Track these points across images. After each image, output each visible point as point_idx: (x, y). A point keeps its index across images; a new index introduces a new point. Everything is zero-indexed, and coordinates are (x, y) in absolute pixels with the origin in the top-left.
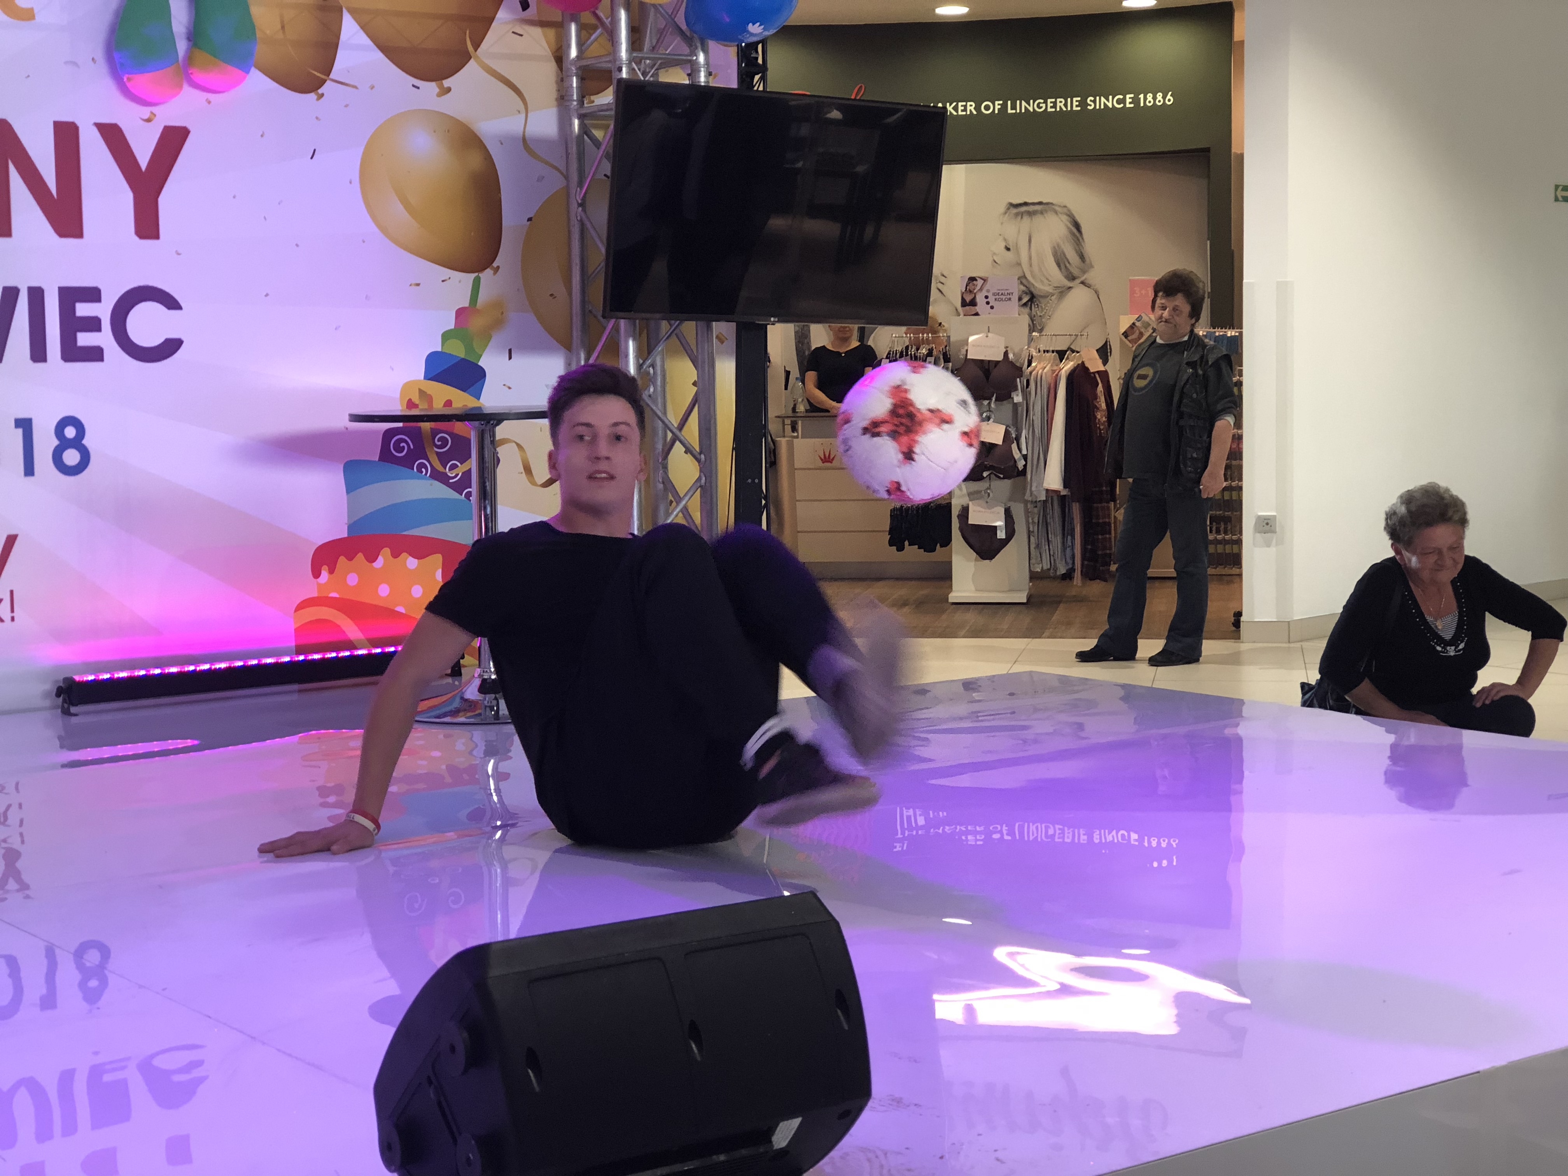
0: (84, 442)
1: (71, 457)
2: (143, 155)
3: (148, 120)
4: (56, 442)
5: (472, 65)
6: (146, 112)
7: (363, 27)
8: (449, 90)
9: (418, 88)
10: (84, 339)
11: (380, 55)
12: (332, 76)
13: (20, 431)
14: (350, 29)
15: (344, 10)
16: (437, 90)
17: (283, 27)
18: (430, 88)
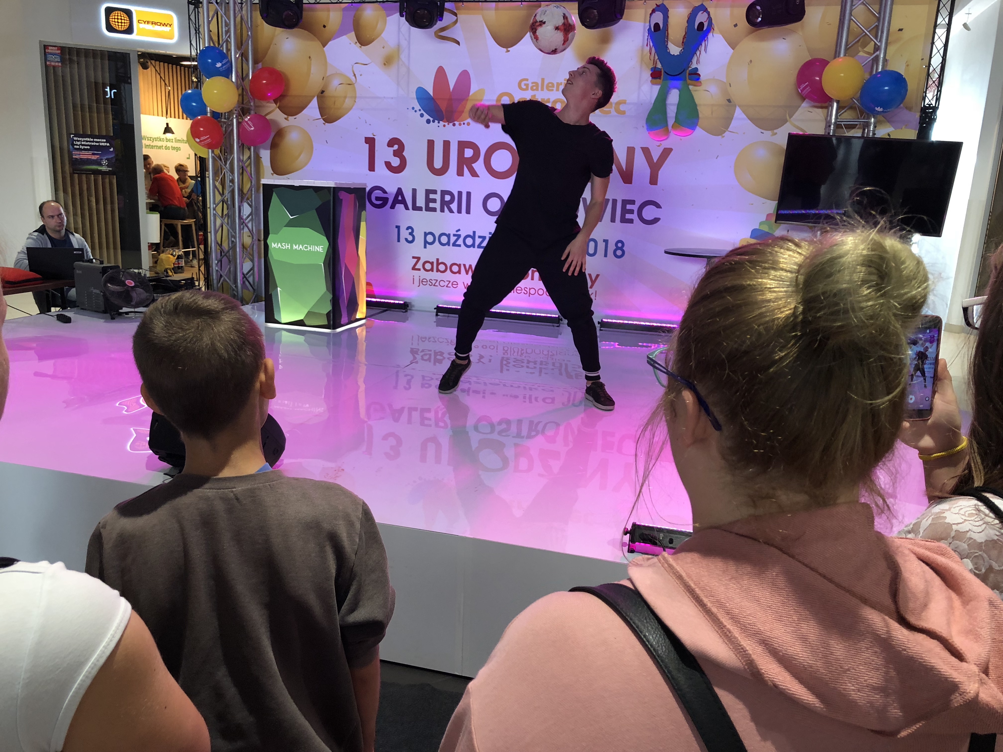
0: (624, 248)
1: (619, 253)
2: (655, 157)
3: (659, 146)
4: (615, 248)
5: (788, 123)
6: (658, 143)
7: (743, 112)
8: (776, 133)
9: (763, 133)
10: (628, 216)
11: (749, 121)
12: (729, 130)
13: (604, 243)
14: (738, 113)
15: (737, 106)
16: (771, 134)
17: (712, 113)
18: (769, 133)
